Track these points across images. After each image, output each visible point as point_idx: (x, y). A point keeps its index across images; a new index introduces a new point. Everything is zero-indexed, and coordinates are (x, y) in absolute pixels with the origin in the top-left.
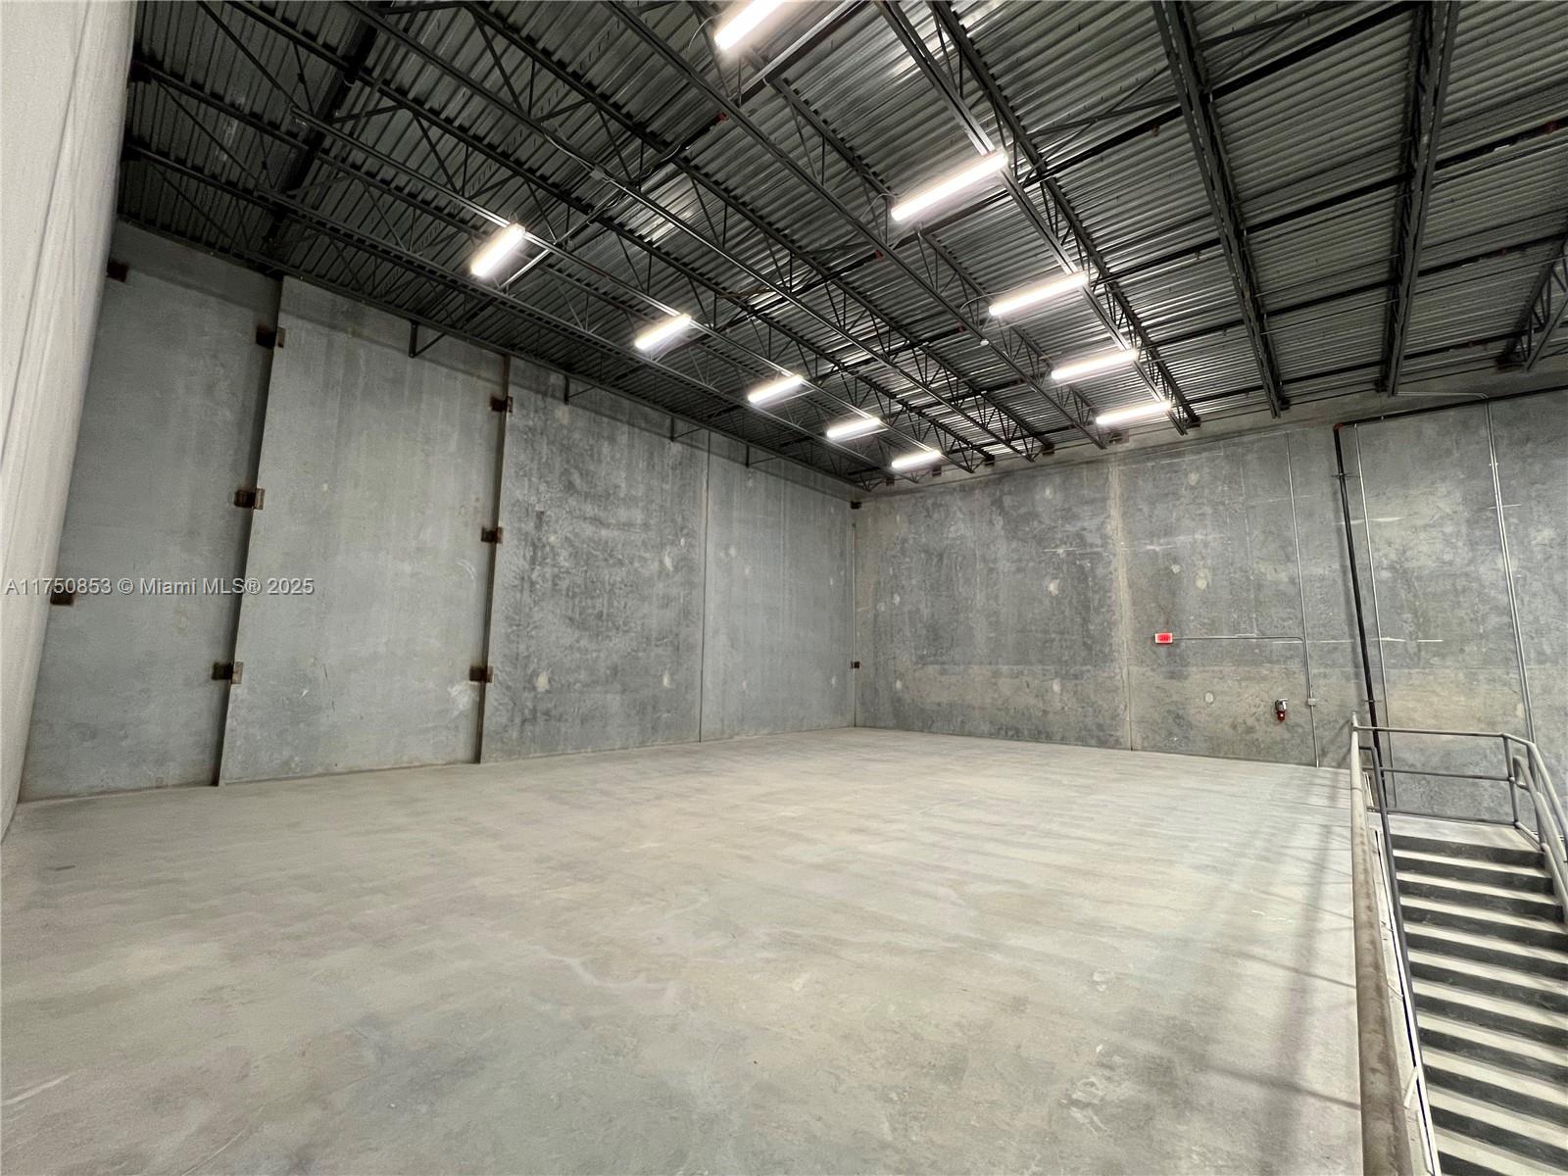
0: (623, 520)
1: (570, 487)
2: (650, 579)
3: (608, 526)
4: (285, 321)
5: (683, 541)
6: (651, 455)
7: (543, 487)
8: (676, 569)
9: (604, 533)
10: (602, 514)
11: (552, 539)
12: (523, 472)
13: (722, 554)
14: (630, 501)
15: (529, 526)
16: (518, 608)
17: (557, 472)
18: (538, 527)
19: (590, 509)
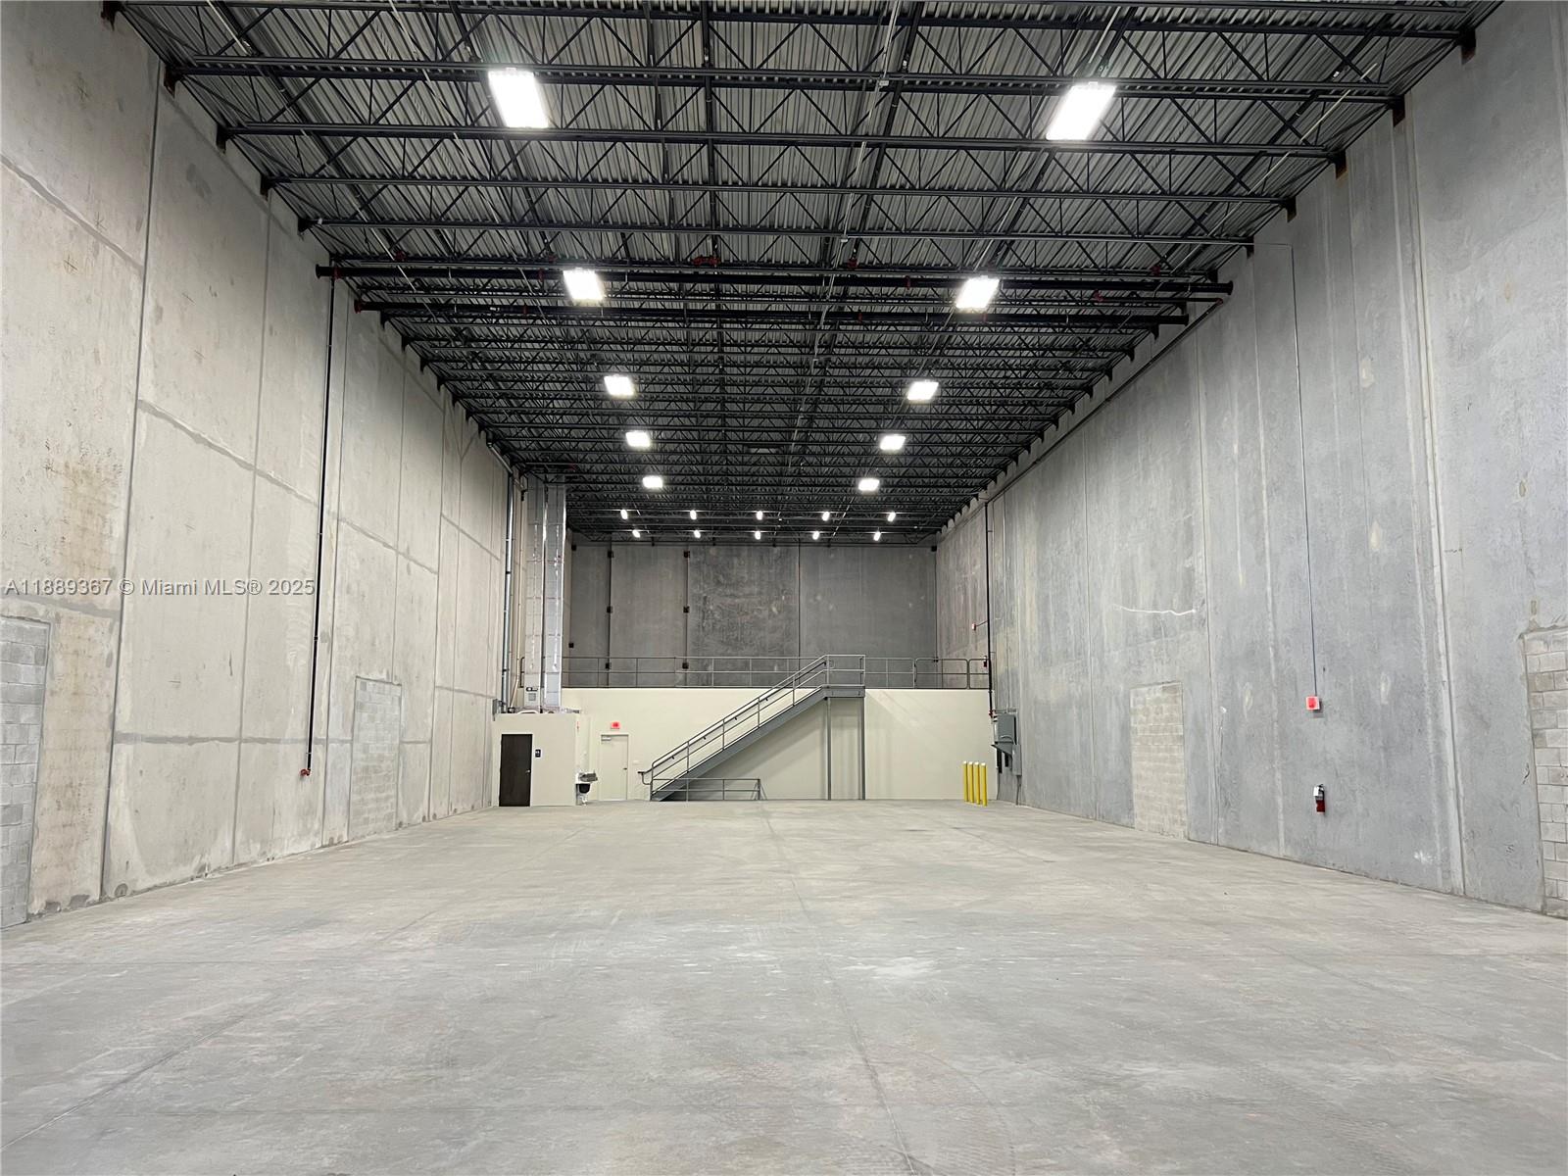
0: (747, 592)
1: (719, 583)
2: (764, 619)
3: (739, 597)
4: (613, 549)
5: (783, 597)
6: (762, 558)
7: (706, 586)
8: (779, 612)
9: (737, 601)
10: (735, 592)
11: (711, 607)
12: (697, 581)
13: (811, 600)
14: (751, 582)
15: (701, 604)
16: (698, 638)
17: (712, 577)
18: (704, 604)
19: (729, 591)
